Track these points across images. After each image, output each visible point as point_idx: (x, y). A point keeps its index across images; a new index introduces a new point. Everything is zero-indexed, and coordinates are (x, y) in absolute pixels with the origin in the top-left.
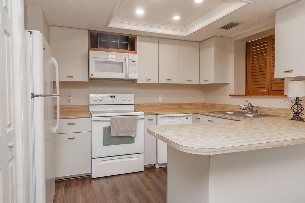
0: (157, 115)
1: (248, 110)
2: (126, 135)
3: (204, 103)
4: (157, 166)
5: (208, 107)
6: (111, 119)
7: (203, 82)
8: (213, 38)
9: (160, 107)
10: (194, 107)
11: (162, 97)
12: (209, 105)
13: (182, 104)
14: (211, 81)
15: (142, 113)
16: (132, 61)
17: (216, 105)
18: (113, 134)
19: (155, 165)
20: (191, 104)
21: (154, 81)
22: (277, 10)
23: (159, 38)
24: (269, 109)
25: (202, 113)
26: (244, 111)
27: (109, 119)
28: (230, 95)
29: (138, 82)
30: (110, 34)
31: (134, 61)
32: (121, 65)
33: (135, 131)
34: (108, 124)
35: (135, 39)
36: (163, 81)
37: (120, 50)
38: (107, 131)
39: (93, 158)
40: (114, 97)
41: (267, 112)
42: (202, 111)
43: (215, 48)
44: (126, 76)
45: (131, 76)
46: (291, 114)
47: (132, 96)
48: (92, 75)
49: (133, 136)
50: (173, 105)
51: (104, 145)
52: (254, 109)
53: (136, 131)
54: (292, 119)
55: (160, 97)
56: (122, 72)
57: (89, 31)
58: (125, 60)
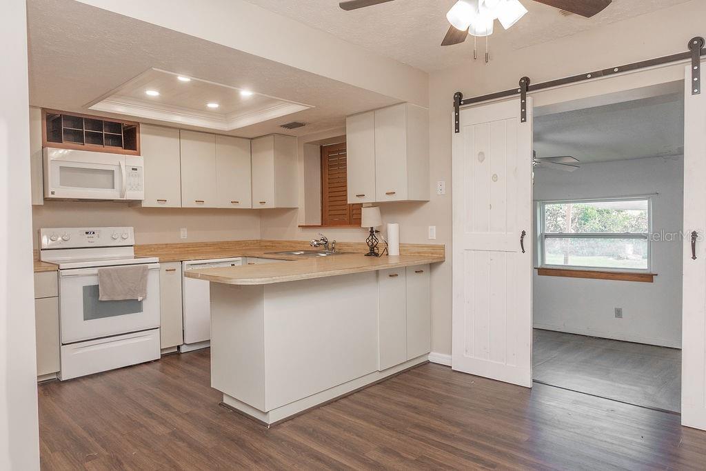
0: (182, 261)
1: (322, 247)
2: (128, 298)
3: (261, 241)
4: (184, 349)
5: (269, 246)
6: (99, 270)
7: (257, 206)
8: (271, 138)
9: (183, 250)
10: (244, 248)
11: (186, 232)
12: (268, 244)
13: (223, 243)
14: (271, 204)
15: (156, 259)
16: (133, 169)
17: (279, 243)
18: (103, 297)
19: (179, 347)
20: (238, 243)
21: (173, 203)
22: (348, 116)
23: (180, 129)
24: (347, 245)
25: (257, 256)
26: (315, 249)
27: (95, 271)
28: (299, 226)
29: (144, 205)
30: (86, 119)
31: (136, 169)
32: (110, 176)
33: (143, 291)
34: (92, 281)
35: (135, 128)
36: (189, 203)
37: (107, 148)
38: (92, 293)
39: (63, 345)
40: (94, 233)
41: (345, 249)
42: (257, 253)
43: (274, 153)
44: (122, 195)
45: (130, 196)
46: (368, 250)
47: (129, 231)
48: (53, 193)
49: (140, 299)
50: (206, 245)
51: (85, 319)
52: (330, 246)
53: (145, 290)
54: (367, 255)
55: (182, 232)
56: (113, 188)
57: (43, 109)
58: (118, 167)
